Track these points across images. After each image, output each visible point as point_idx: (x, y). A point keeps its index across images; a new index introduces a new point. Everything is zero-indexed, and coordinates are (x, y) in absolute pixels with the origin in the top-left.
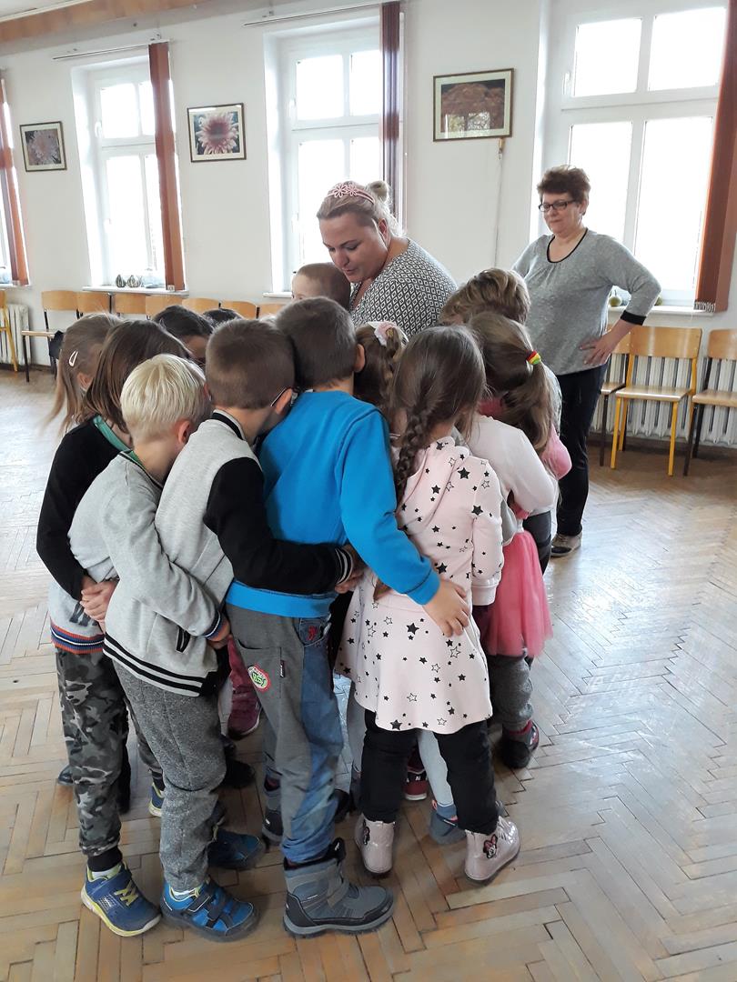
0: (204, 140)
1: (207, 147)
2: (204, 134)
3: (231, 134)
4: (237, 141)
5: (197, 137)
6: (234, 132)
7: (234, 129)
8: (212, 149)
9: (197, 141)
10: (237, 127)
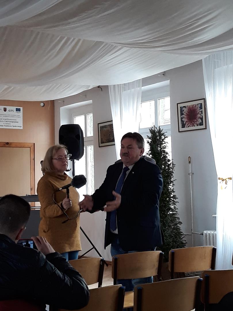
0: (185, 120)
1: (187, 124)
2: (185, 117)
3: (199, 115)
4: (202, 119)
5: (182, 118)
6: (200, 115)
7: (200, 113)
8: (189, 125)
9: (182, 121)
10: (202, 112)
